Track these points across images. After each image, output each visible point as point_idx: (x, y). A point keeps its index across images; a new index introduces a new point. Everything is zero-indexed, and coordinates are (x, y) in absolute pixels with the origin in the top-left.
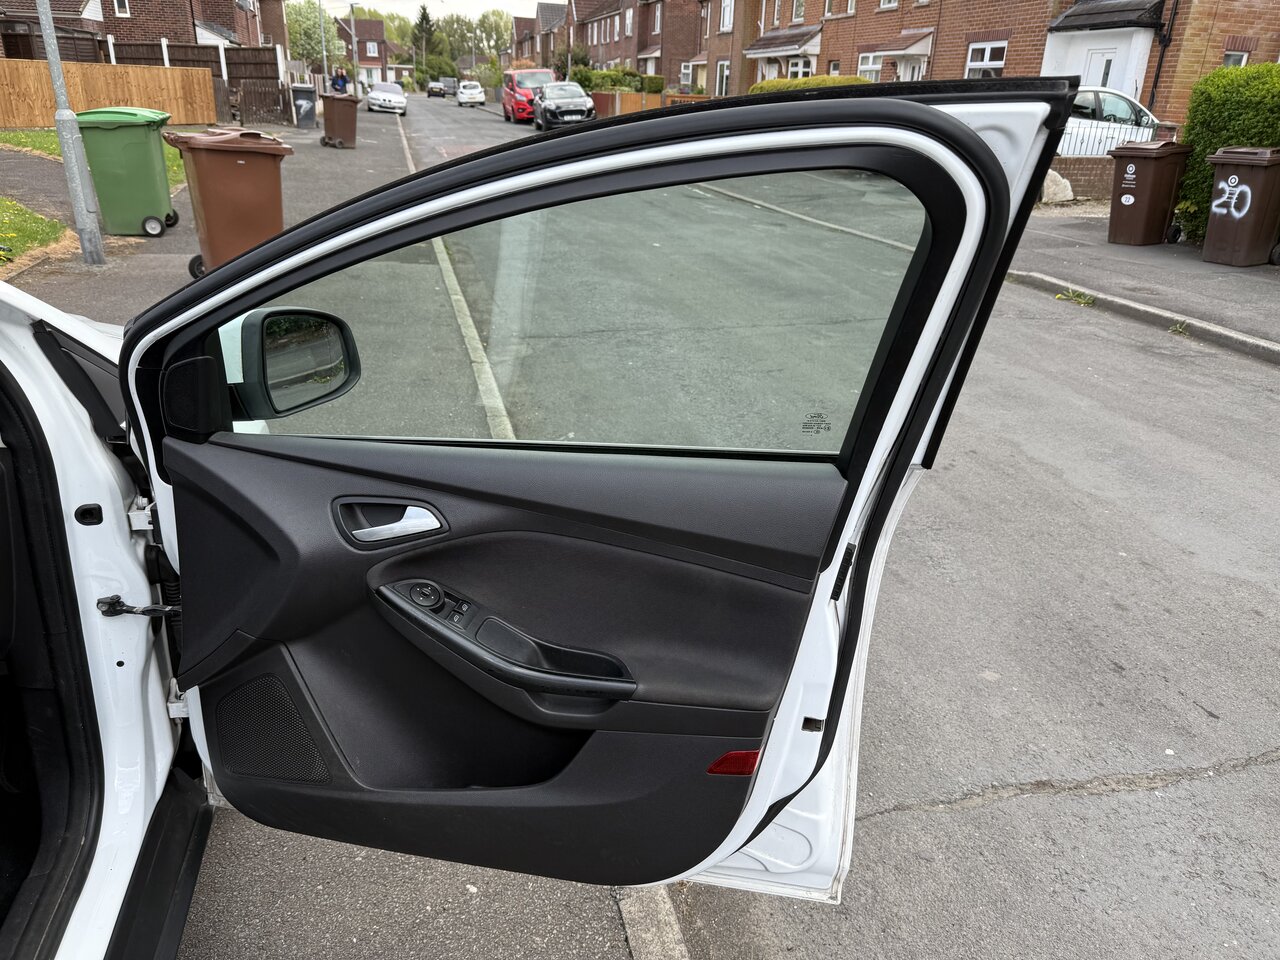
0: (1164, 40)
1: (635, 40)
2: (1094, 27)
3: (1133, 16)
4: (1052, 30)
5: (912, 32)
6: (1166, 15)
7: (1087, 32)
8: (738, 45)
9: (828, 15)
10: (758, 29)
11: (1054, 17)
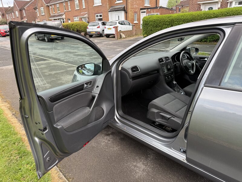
0: (126, 13)
1: (20, 17)
2: (116, 11)
3: (121, 9)
4: (109, 12)
5: (83, 13)
6: (126, 9)
7: (115, 12)
8: (47, 17)
9: (65, 11)
10: (50, 14)
11: (109, 10)
